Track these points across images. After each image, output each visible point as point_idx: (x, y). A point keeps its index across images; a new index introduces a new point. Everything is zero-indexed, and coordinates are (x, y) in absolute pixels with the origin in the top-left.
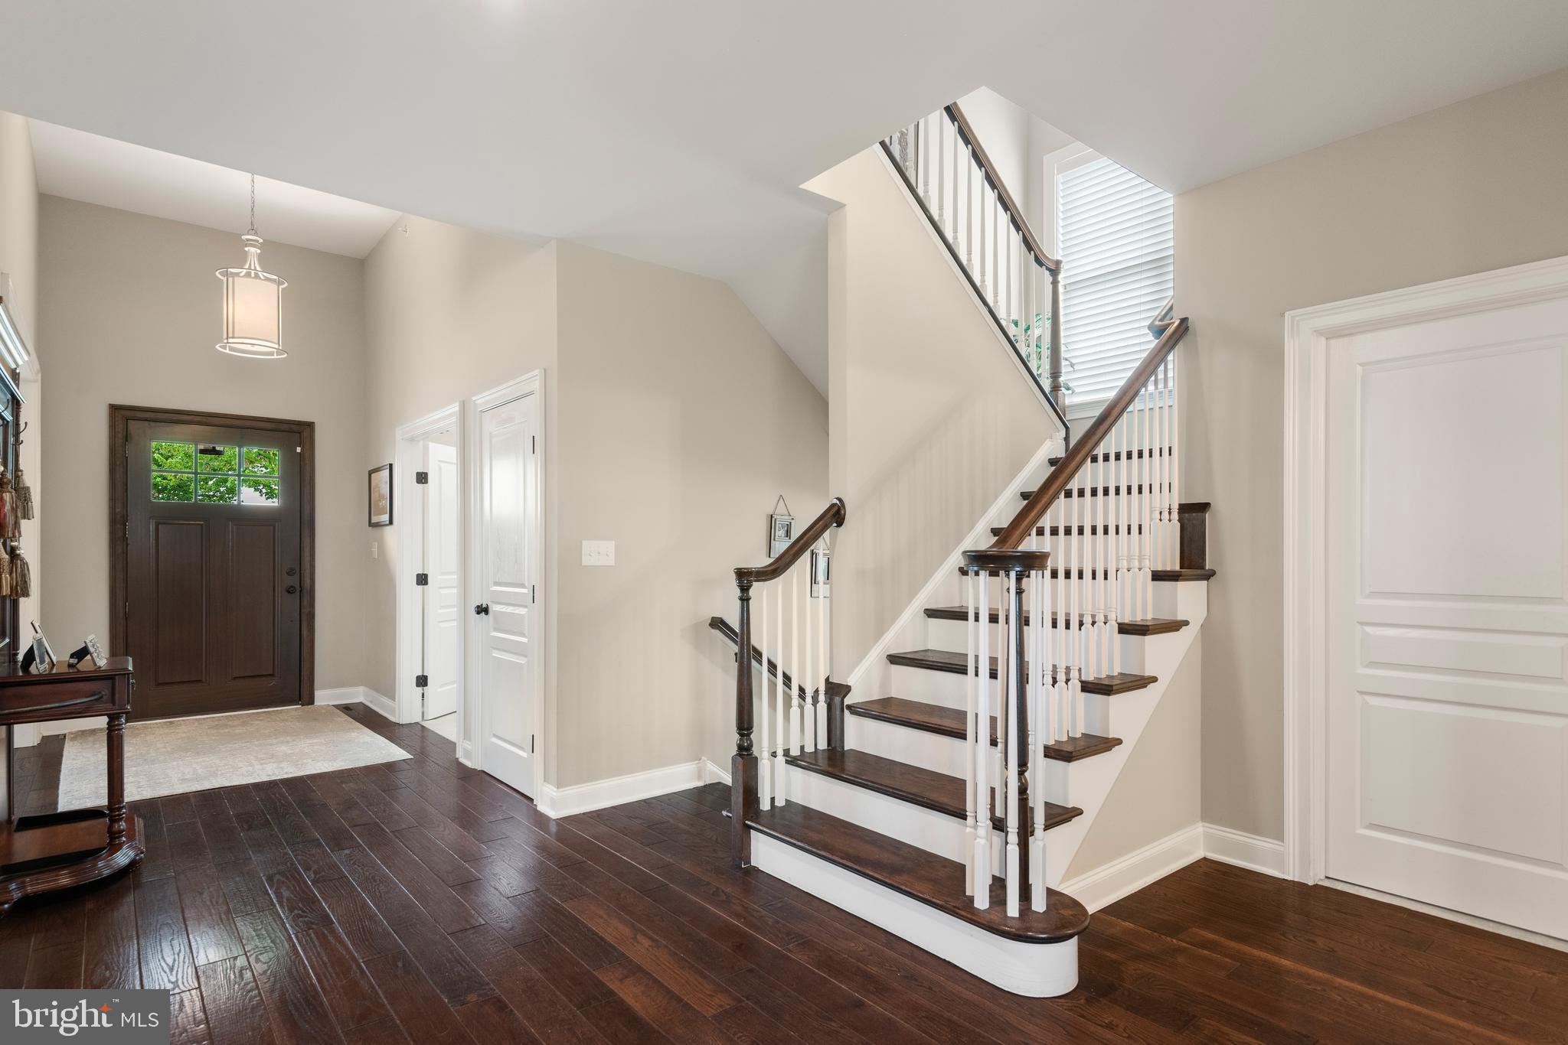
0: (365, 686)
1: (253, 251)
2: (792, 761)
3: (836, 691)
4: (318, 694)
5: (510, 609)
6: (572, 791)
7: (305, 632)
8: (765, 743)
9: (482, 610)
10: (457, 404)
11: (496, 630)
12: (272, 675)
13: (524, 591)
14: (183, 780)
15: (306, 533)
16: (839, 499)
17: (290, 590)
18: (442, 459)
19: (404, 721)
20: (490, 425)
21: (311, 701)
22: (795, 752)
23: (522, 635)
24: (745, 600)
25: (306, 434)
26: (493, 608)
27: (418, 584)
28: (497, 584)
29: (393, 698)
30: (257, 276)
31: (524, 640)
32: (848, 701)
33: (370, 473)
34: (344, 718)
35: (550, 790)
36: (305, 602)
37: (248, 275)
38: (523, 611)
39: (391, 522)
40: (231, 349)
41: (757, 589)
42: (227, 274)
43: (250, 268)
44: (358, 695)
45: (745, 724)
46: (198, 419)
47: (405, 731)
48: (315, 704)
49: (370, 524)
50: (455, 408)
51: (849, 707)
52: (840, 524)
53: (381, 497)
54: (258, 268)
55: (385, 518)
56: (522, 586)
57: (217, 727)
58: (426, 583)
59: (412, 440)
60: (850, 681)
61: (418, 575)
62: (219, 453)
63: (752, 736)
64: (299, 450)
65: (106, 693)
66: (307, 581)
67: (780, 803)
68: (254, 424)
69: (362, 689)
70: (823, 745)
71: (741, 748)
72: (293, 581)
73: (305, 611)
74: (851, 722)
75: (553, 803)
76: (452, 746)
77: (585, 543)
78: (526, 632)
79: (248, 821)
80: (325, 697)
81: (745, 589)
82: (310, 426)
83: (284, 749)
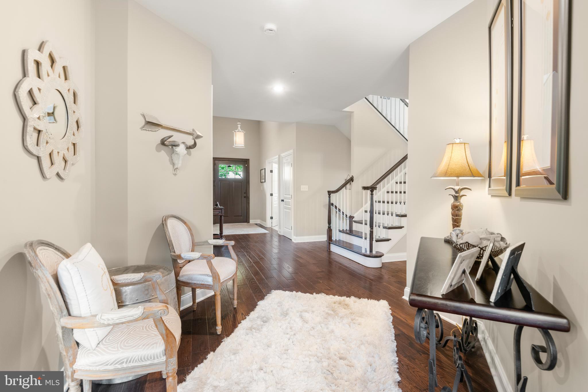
0: (260, 219)
1: (239, 126)
2: (340, 231)
3: (351, 218)
4: (250, 221)
5: (287, 200)
6: (299, 238)
7: (248, 207)
8: (334, 227)
9: (283, 201)
10: (278, 156)
11: (285, 205)
12: (241, 216)
13: (290, 196)
14: (228, 233)
15: (248, 184)
16: (353, 176)
17: (245, 197)
18: (275, 167)
19: (268, 227)
20: (284, 161)
21: (249, 222)
22: (341, 229)
23: (290, 206)
24: (330, 197)
25: (248, 162)
26: (285, 200)
27: (271, 196)
28: (285, 195)
29: (266, 222)
30: (240, 131)
31: (290, 207)
32: (353, 220)
33: (261, 170)
34: (256, 226)
35: (295, 237)
36: (248, 200)
37: (238, 131)
38: (290, 200)
39: (265, 182)
40: (235, 146)
41: (332, 195)
42: (235, 131)
43: (238, 130)
44: (258, 222)
45: (329, 222)
46: (227, 159)
47: (268, 228)
48: (250, 223)
49: (261, 182)
50: (277, 156)
51: (354, 221)
52: (353, 182)
53: (263, 176)
54: (240, 130)
55: (264, 181)
56: (290, 195)
57: (232, 226)
58: (272, 196)
59: (269, 163)
60: (354, 216)
61: (271, 194)
62: (231, 166)
63: (331, 225)
64: (246, 165)
65: (221, 212)
66: (248, 195)
67: (338, 239)
68: (239, 160)
69: (259, 220)
70: (348, 229)
71: (329, 227)
72: (245, 195)
73: (248, 202)
74: (354, 224)
75: (295, 240)
76: (277, 231)
77: (302, 186)
78: (290, 205)
79: (241, 239)
80: (251, 221)
81: (329, 195)
82: (249, 160)
83: (245, 230)
